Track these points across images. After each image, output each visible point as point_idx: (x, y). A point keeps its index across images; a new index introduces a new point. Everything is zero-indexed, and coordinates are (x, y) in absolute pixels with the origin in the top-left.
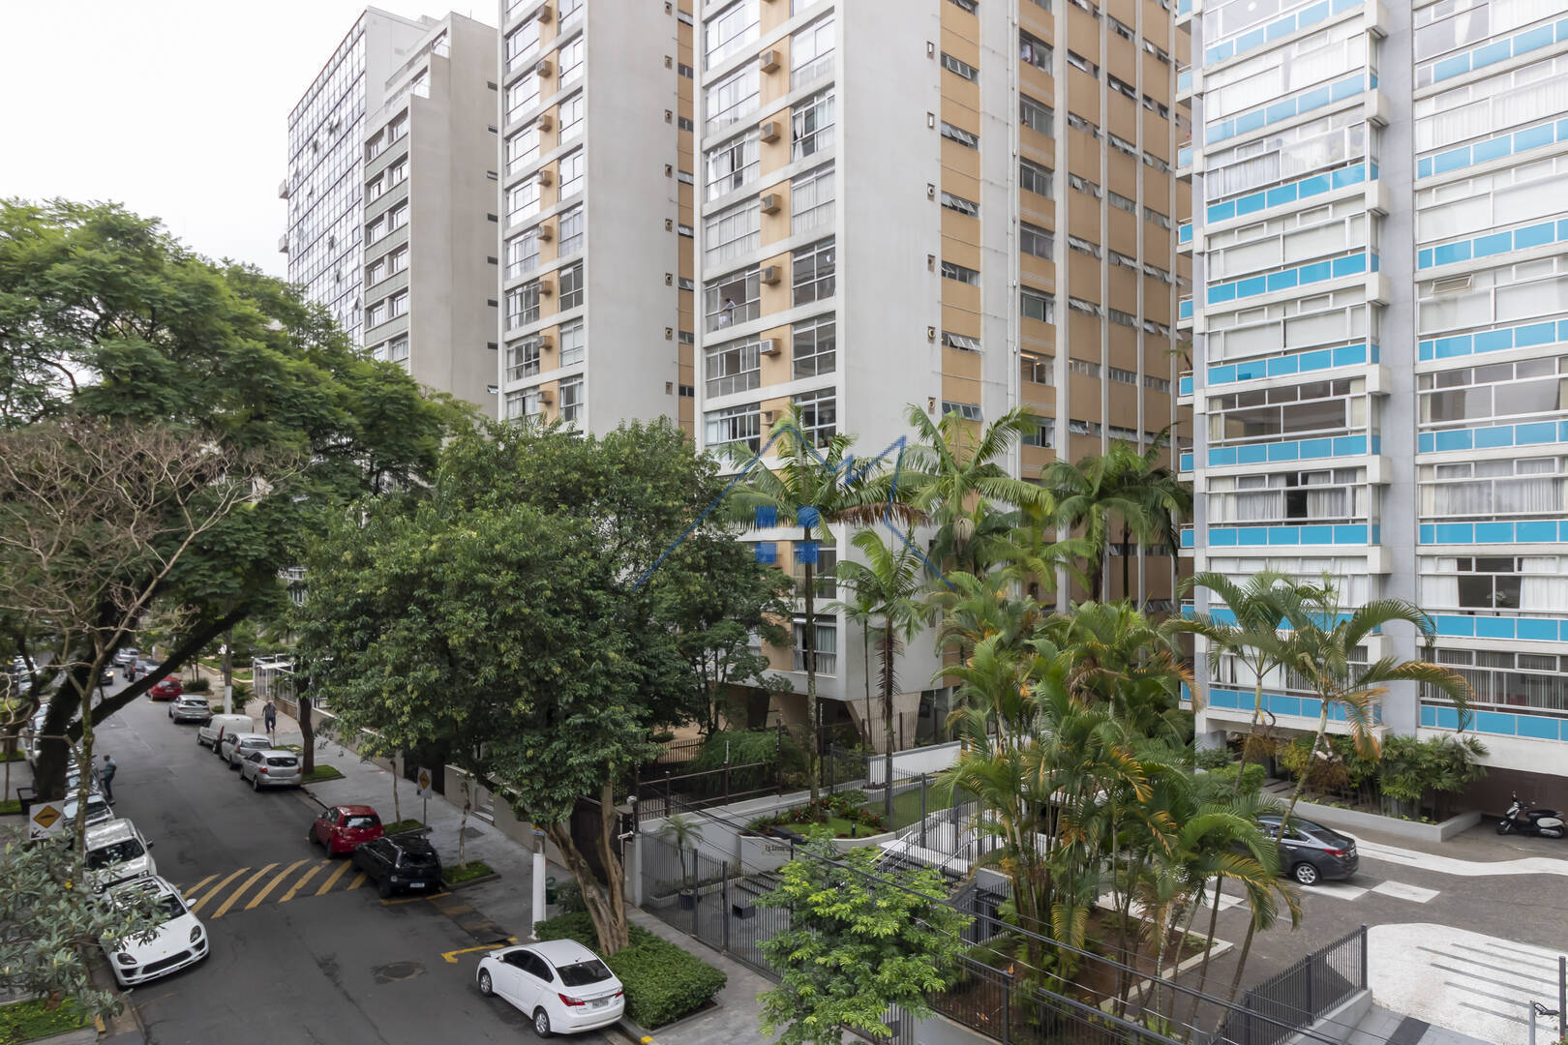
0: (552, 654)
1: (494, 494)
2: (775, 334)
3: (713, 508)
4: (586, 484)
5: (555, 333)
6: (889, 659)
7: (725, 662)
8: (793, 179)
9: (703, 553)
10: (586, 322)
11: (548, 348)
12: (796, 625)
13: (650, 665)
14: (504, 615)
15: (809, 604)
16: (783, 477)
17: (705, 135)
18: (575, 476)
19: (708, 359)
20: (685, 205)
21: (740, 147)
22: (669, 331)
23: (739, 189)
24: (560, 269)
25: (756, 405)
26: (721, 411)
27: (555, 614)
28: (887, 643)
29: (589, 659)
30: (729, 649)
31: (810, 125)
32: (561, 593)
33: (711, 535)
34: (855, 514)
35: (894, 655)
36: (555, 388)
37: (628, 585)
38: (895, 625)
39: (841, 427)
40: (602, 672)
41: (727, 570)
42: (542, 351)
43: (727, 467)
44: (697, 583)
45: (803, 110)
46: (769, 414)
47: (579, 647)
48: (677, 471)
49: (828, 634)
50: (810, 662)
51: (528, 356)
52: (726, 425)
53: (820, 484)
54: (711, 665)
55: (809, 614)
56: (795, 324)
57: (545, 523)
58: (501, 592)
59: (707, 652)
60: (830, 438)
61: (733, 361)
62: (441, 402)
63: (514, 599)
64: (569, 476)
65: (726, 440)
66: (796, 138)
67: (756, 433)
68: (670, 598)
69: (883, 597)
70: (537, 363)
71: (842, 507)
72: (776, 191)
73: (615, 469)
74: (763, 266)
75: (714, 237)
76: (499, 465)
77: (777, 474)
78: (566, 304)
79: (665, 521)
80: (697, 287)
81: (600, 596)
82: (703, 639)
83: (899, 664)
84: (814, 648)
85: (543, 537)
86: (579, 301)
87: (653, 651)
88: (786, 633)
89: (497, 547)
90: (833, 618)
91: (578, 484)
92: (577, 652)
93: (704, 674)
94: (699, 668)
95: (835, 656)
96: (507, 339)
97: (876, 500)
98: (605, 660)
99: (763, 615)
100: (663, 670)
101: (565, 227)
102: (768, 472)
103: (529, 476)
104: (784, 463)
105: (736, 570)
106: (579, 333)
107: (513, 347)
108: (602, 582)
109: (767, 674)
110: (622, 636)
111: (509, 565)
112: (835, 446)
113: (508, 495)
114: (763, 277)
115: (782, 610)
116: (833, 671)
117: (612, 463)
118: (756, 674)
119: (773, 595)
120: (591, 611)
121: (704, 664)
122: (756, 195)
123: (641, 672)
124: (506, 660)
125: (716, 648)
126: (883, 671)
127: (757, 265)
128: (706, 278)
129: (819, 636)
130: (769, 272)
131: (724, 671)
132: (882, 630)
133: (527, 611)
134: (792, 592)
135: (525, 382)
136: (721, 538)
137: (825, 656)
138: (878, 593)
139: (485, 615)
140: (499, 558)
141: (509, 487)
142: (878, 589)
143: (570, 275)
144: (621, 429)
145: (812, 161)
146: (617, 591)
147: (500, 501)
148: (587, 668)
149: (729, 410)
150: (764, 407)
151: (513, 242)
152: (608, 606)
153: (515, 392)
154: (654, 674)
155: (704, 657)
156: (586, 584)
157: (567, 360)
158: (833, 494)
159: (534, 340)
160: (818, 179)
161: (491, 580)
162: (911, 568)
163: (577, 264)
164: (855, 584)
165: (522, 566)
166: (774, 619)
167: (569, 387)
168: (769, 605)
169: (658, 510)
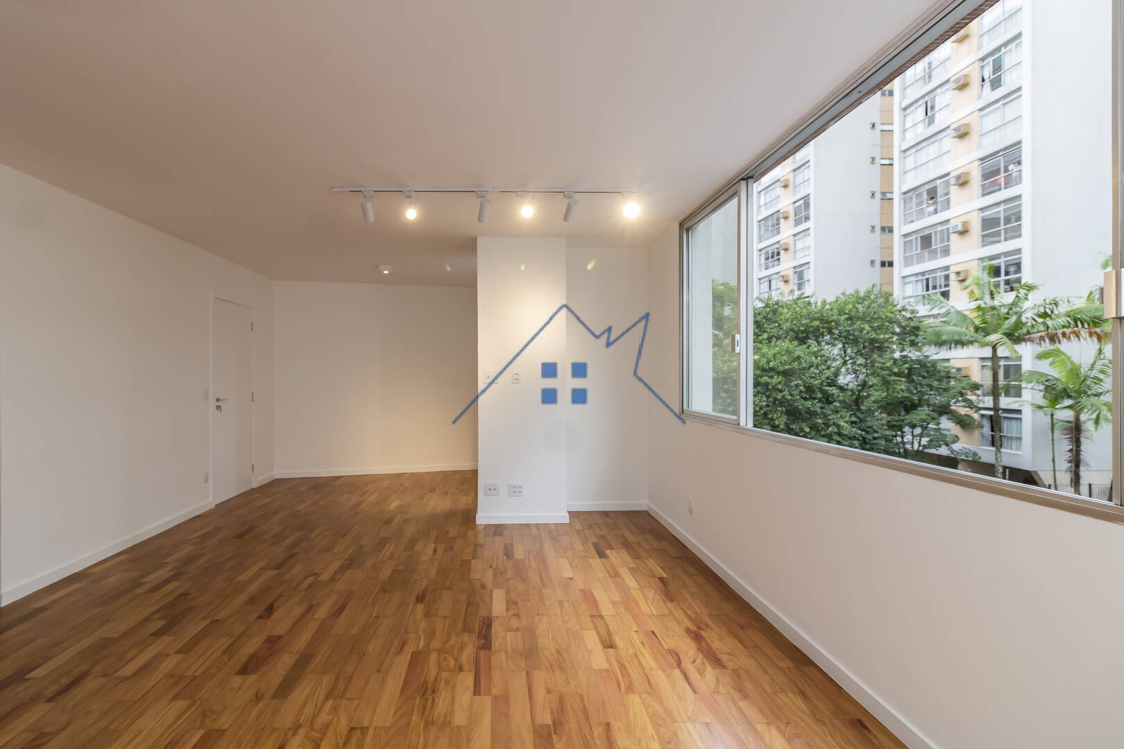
0: (804, 420)
1: (765, 336)
2: (964, 219)
3: (913, 338)
4: (823, 328)
5: (791, 241)
6: (1077, 442)
7: (921, 436)
8: (981, 110)
9: (907, 366)
10: (812, 232)
11: (786, 250)
12: (983, 416)
13: (867, 432)
14: (776, 399)
15: (996, 401)
16: (973, 315)
17: (903, 97)
18: (817, 323)
19: (905, 243)
20: (887, 145)
21: (933, 99)
22: (873, 227)
23: (932, 127)
24: (794, 203)
25: (947, 268)
26: (916, 275)
27: (805, 399)
28: (1075, 431)
29: (828, 426)
30: (924, 428)
31: (997, 67)
32: (810, 389)
33: (910, 355)
34: (1042, 338)
35: (1082, 439)
36: (791, 273)
37: (851, 384)
38: (1083, 417)
39: (1026, 276)
40: (835, 433)
41: (924, 377)
42: (782, 252)
43: (923, 310)
44: (902, 385)
45: (991, 60)
46: (958, 273)
47: (820, 418)
48: (887, 316)
49: (1014, 423)
50: (996, 441)
51: (774, 256)
52: (920, 285)
53: (1007, 319)
54: (908, 438)
55: (996, 408)
56: (982, 209)
57: (799, 351)
58: (774, 388)
59: (907, 429)
60: (1015, 285)
61: (926, 241)
62: (722, 287)
63: (781, 391)
64: (812, 324)
65: (920, 293)
66: (983, 80)
67: (947, 285)
68: (876, 395)
69: (1069, 397)
70: (779, 259)
71: (1028, 333)
72: (965, 121)
73: (843, 317)
74: (952, 174)
75: (910, 162)
76: (766, 320)
77: (967, 313)
78: (797, 223)
79: (879, 347)
80: (896, 196)
81: (834, 390)
82: (903, 421)
83: (1086, 445)
84: (1000, 431)
85: (799, 358)
86: (807, 218)
87: (869, 424)
88: (975, 421)
89: (771, 363)
90: (1019, 412)
91: (817, 329)
92: (820, 421)
93: (904, 443)
94: (899, 439)
95: (1020, 439)
96: (760, 248)
97: (1064, 327)
98: (838, 426)
99: (952, 408)
100: (876, 435)
101: (797, 178)
102: (958, 312)
103: (786, 326)
104: (974, 305)
105: (931, 376)
106: (808, 239)
107: (763, 252)
108: (832, 383)
109: (957, 447)
110: (848, 414)
111: (779, 373)
112: (1022, 291)
113: (773, 336)
114: (953, 181)
115: (970, 405)
116: (1018, 448)
117: (840, 314)
118: (947, 445)
119: (962, 394)
120: (828, 399)
121: (902, 437)
122: (948, 127)
123: (861, 435)
124: (777, 423)
125: (913, 427)
126: (1071, 451)
127: (948, 174)
128: (904, 189)
129: (1005, 424)
130: (958, 178)
131: (920, 442)
132: (1069, 422)
133: (789, 397)
134: (979, 392)
135: (771, 271)
136: (919, 356)
137: (1011, 438)
138: (1066, 394)
139: (765, 399)
140: (772, 369)
141: (775, 331)
142: (1065, 390)
143: (801, 205)
144: (843, 294)
145: (999, 92)
146: (842, 389)
147: (769, 339)
148: (825, 431)
149: (923, 274)
150: (953, 269)
151: (763, 193)
152: (838, 396)
153: (764, 277)
154: (870, 437)
155: (903, 432)
156: (825, 384)
157: (798, 255)
158: (1019, 324)
159: (777, 246)
160: (1004, 104)
161: (769, 381)
162: (1101, 376)
163: (806, 199)
164: (1042, 387)
165: (785, 374)
166: (963, 411)
167: (800, 272)
168: (958, 401)
169: (873, 341)
